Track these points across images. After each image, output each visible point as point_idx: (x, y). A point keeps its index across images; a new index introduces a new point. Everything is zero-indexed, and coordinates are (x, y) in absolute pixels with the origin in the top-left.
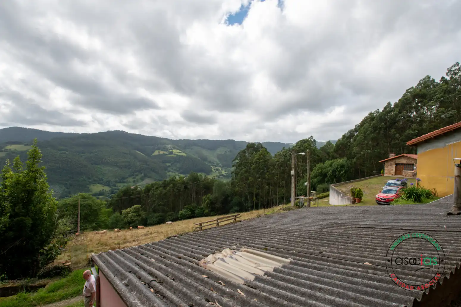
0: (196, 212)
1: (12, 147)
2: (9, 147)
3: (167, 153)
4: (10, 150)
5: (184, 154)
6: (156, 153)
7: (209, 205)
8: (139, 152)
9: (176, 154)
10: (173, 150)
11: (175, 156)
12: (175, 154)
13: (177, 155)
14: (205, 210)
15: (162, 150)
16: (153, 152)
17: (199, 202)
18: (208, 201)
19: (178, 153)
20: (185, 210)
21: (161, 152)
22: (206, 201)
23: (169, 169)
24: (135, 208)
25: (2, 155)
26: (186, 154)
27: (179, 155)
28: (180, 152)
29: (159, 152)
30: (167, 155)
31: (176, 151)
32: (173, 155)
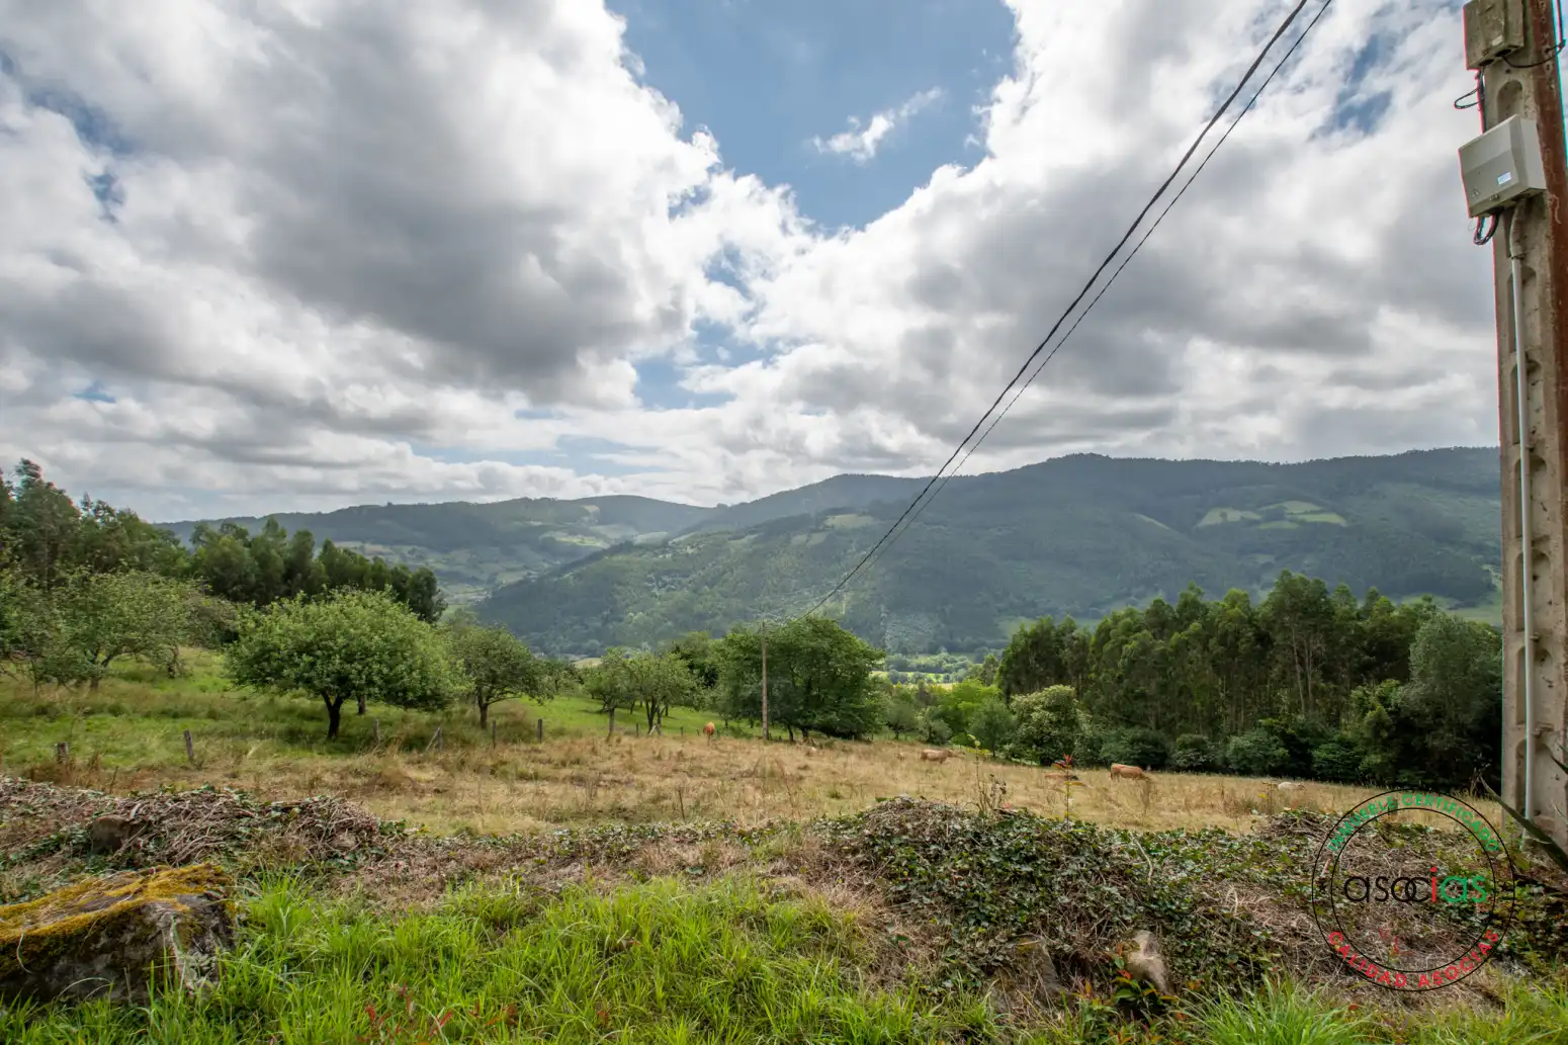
1: (835, 521)
2: (831, 521)
3: (1259, 517)
4: (833, 527)
5: (1333, 518)
6: (1212, 518)
7: (1385, 734)
8: (1147, 519)
9: (1301, 517)
10: (1286, 504)
11: (1294, 526)
12: (1292, 521)
13: (1303, 523)
14: (1364, 753)
15: (1236, 507)
16: (1200, 516)
18: (1379, 715)
19: (1306, 513)
20: (1262, 736)
21: (1234, 516)
24: (1057, 696)
25: (818, 538)
26: (1343, 514)
27: (1315, 524)
28: (1316, 508)
29: (1224, 515)
30: (1257, 522)
31: (1298, 509)
32: (1282, 525)
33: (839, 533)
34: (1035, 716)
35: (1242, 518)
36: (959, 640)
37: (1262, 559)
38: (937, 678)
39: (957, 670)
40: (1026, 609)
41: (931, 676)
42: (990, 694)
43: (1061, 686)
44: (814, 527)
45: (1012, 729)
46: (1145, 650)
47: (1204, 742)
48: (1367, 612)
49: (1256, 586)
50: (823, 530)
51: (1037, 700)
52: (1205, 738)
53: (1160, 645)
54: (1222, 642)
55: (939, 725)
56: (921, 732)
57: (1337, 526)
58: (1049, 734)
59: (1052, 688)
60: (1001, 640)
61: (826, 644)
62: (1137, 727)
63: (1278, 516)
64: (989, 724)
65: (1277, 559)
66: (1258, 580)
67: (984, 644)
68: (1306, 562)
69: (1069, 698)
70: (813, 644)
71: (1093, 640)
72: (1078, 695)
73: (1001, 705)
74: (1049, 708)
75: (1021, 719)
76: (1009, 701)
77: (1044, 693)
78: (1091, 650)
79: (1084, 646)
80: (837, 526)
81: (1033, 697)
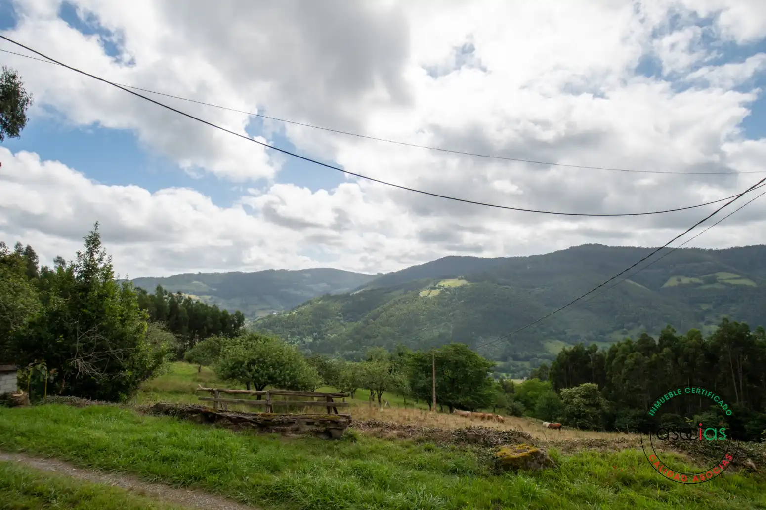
1: (445, 283)
3: (701, 282)
4: (443, 286)
5: (748, 282)
6: (672, 282)
8: (632, 282)
9: (727, 282)
10: (717, 274)
11: (723, 287)
12: (722, 284)
13: (729, 285)
15: (687, 276)
16: (665, 281)
19: (731, 279)
21: (685, 280)
23: (707, 318)
24: (587, 389)
25: (435, 293)
26: (754, 281)
27: (735, 285)
28: (737, 276)
29: (679, 280)
30: (700, 285)
31: (724, 276)
32: (716, 286)
33: (447, 290)
34: (575, 401)
35: (691, 282)
36: (520, 353)
37: (705, 307)
38: (507, 375)
39: (519, 371)
40: (560, 336)
41: (504, 374)
42: (546, 387)
43: (590, 384)
44: (433, 286)
45: (561, 407)
46: (637, 363)
47: (677, 418)
49: (702, 324)
50: (439, 288)
51: (574, 392)
52: (678, 416)
53: (647, 360)
55: (518, 405)
56: (508, 409)
57: (750, 287)
58: (584, 412)
60: (545, 354)
61: (463, 358)
62: (637, 409)
63: (713, 281)
64: (548, 405)
66: (703, 319)
67: (536, 356)
68: (733, 308)
69: (594, 391)
70: (456, 358)
71: (607, 356)
72: (600, 389)
73: (554, 395)
74: (583, 397)
75: (567, 403)
76: (558, 392)
77: (580, 387)
78: (606, 362)
79: (601, 358)
80: (446, 286)
81: (574, 389)
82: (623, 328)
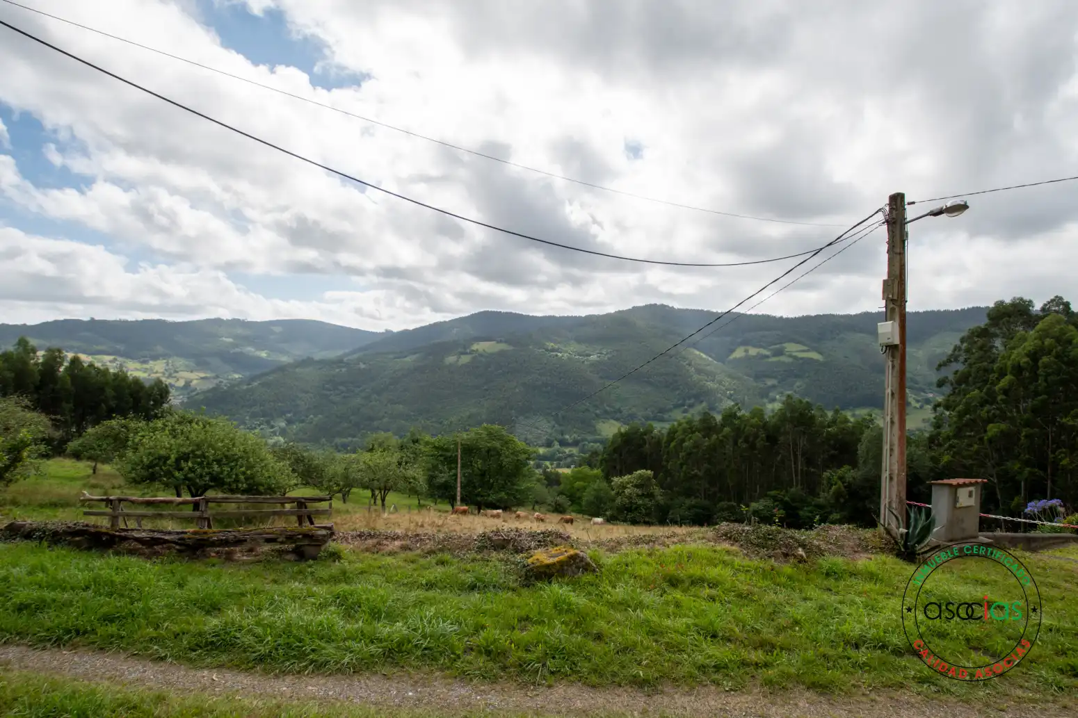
0: (801, 513)
1: (480, 346)
2: (477, 346)
3: (768, 353)
4: (477, 350)
5: (814, 355)
6: (739, 353)
7: (842, 500)
8: (698, 353)
9: (794, 354)
10: (785, 345)
11: (790, 360)
12: (790, 356)
13: (795, 358)
14: (831, 513)
15: (754, 346)
17: (812, 486)
18: (839, 488)
19: (797, 352)
20: (769, 503)
21: (753, 351)
22: (834, 487)
23: (772, 394)
24: (642, 477)
25: (465, 359)
26: (821, 353)
27: (802, 359)
28: (805, 348)
29: (747, 351)
30: (767, 357)
31: (791, 348)
32: (782, 358)
33: (481, 355)
34: (627, 491)
35: (758, 353)
36: (567, 437)
37: (770, 382)
39: (565, 458)
40: (615, 415)
41: (548, 463)
42: (596, 477)
44: (462, 350)
45: (612, 500)
46: (696, 446)
47: (733, 506)
48: (834, 422)
49: (765, 401)
50: (470, 353)
51: (627, 481)
52: (735, 504)
53: (706, 442)
54: (746, 441)
55: (563, 499)
56: (549, 505)
57: (817, 361)
58: (636, 503)
59: (639, 472)
60: (598, 437)
62: (692, 497)
63: (779, 353)
64: (596, 498)
65: (779, 382)
66: (767, 396)
67: (586, 440)
68: (797, 385)
69: (649, 479)
70: (489, 445)
71: (665, 439)
72: (655, 477)
73: (604, 485)
74: (636, 486)
75: (618, 494)
76: (609, 481)
77: (633, 476)
78: (663, 445)
79: (659, 442)
80: (481, 350)
81: (626, 478)
82: (683, 405)
